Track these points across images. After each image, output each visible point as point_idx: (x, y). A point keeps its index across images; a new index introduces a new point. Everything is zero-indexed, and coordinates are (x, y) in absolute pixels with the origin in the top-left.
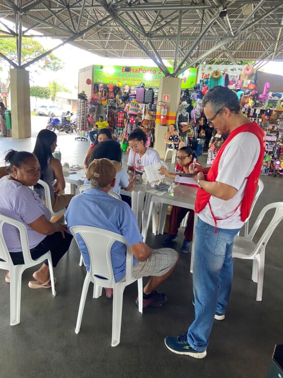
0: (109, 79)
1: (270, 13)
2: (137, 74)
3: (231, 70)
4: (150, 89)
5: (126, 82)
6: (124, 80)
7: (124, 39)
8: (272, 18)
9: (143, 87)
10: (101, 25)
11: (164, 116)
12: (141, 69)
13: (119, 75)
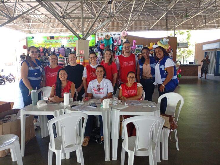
0: (39, 44)
1: (126, 7)
2: (58, 40)
3: (114, 35)
4: (68, 48)
5: (51, 45)
6: (49, 44)
7: (43, 22)
8: (127, 10)
9: (63, 47)
10: (27, 14)
11: (82, 62)
12: (60, 37)
13: (45, 41)
